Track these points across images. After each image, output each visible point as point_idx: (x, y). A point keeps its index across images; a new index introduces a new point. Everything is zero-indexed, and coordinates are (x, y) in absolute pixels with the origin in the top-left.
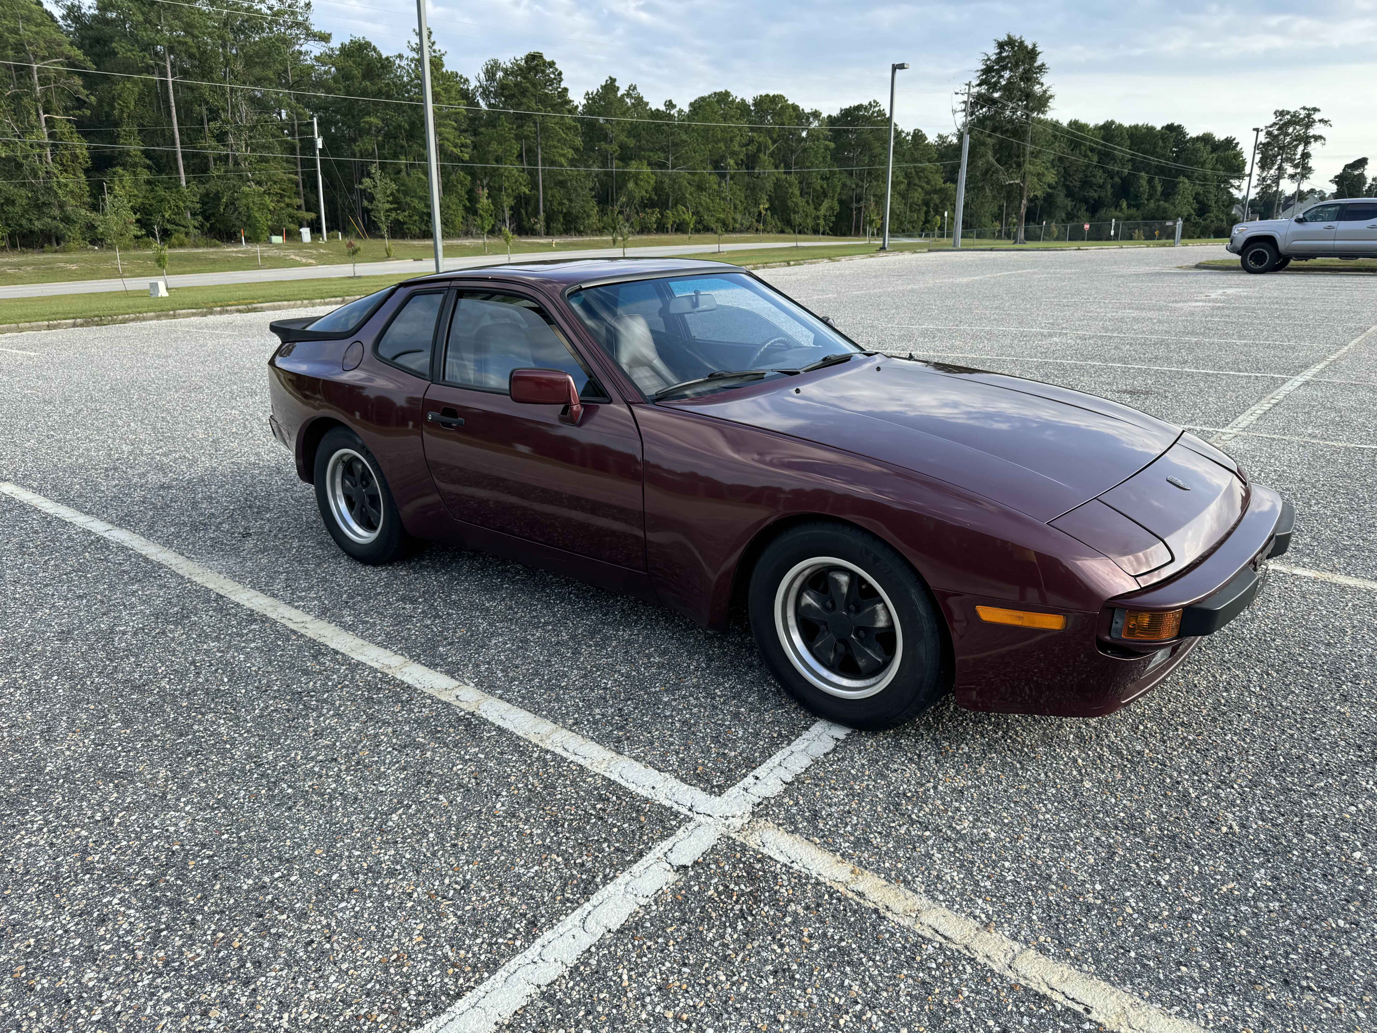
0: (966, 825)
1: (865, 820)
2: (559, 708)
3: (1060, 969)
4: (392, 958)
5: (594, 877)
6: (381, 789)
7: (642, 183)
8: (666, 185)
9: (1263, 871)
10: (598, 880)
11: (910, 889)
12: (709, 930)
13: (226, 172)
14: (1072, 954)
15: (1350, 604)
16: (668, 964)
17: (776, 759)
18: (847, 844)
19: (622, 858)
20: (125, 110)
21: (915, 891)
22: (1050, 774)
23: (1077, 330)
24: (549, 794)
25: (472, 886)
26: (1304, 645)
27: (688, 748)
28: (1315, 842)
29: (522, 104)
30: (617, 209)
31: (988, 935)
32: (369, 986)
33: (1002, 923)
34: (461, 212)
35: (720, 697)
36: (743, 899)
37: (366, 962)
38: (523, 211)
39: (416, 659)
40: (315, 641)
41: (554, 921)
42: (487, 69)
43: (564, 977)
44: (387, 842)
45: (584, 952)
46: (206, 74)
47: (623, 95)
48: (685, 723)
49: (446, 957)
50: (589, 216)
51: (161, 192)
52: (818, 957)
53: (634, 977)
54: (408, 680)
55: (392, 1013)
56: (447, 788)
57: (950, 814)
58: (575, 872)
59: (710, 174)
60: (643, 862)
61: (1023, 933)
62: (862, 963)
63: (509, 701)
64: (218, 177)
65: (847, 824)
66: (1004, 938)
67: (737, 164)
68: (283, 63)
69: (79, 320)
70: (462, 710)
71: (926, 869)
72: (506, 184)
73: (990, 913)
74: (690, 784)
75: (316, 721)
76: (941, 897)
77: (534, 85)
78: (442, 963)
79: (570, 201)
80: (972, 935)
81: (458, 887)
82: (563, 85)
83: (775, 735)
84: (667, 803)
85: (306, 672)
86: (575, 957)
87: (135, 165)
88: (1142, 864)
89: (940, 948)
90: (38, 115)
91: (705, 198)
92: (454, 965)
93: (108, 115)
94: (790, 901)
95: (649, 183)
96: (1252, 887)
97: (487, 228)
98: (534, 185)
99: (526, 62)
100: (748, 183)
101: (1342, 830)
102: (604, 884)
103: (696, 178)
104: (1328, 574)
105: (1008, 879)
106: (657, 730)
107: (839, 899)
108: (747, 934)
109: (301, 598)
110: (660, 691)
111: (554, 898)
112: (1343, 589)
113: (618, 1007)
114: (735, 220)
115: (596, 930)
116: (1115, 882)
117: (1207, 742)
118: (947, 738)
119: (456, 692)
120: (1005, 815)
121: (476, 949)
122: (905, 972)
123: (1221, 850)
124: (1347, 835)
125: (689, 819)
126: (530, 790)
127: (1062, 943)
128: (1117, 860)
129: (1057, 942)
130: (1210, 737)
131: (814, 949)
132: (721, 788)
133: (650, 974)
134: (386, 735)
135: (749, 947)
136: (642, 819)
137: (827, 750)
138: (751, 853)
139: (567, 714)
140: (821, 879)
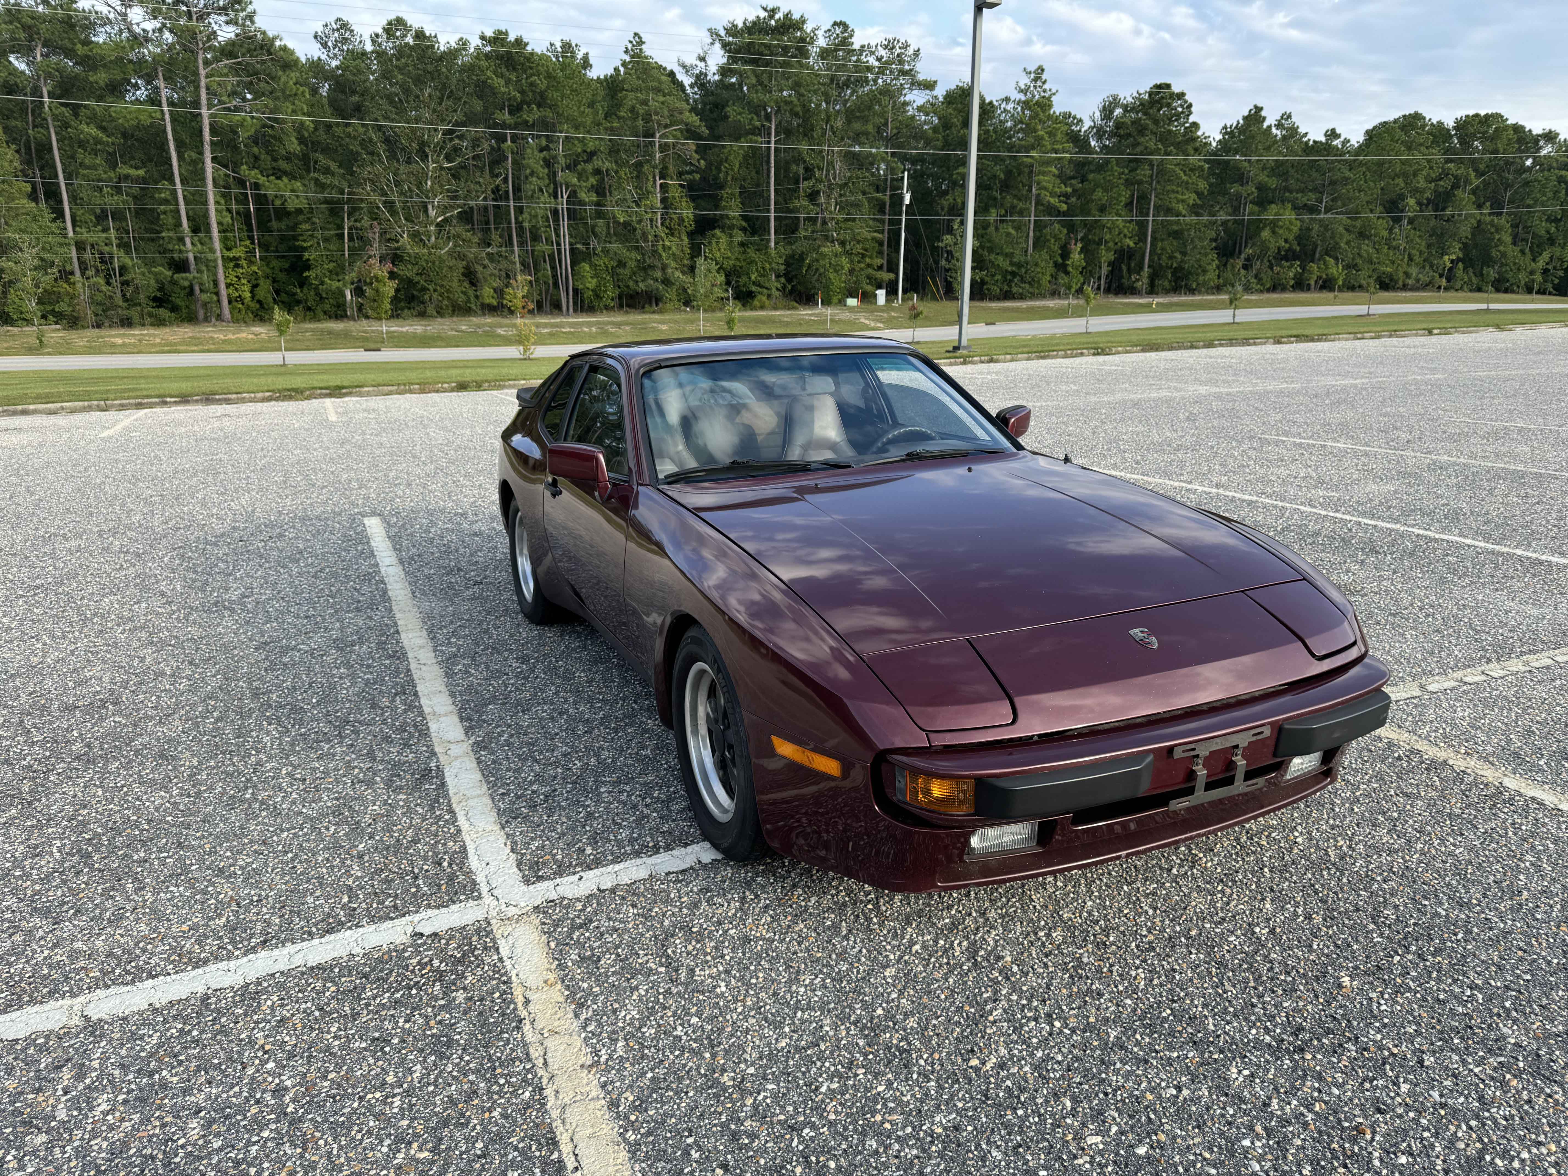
0: (709, 973)
1: (622, 941)
2: (509, 778)
3: (604, 1126)
4: (152, 936)
5: (350, 921)
7: (1281, 232)
8: (1314, 233)
9: (953, 1116)
10: (349, 924)
11: (575, 1013)
12: (372, 990)
13: (813, 232)
14: (634, 1118)
16: (309, 1005)
17: (619, 866)
18: (576, 957)
19: (388, 913)
20: (730, 172)
22: (865, 951)
24: (406, 847)
25: (265, 901)
26: (1424, 896)
27: (561, 837)
28: (1064, 1109)
29: (1139, 144)
30: (1240, 263)
31: (584, 1075)
32: (115, 950)
33: (612, 1069)
34: (1050, 269)
36: (430, 974)
37: (134, 933)
38: (1124, 267)
39: (461, 711)
40: (413, 681)
41: (280, 945)
42: (1104, 107)
43: (233, 988)
44: (256, 852)
45: (268, 975)
46: (807, 132)
47: (1270, 127)
48: (590, 814)
49: (183, 947)
50: (1205, 271)
51: (752, 253)
52: (423, 1039)
53: (276, 1005)
54: (434, 728)
55: (104, 973)
56: (347, 821)
58: (342, 913)
59: (1379, 218)
60: (398, 921)
61: (618, 1084)
62: (449, 1058)
63: (479, 763)
64: (805, 238)
65: (600, 940)
66: (595, 1082)
67: (1419, 204)
68: (883, 114)
70: (437, 762)
71: (615, 1000)
72: (1108, 237)
73: (616, 1057)
74: (520, 869)
75: (331, 747)
76: (591, 1028)
77: (1156, 122)
78: (176, 950)
79: (1184, 254)
80: (572, 1069)
81: (255, 899)
82: (1192, 119)
83: (650, 844)
84: (480, 879)
85: (374, 706)
86: (258, 976)
87: (732, 227)
88: (829, 1065)
89: (528, 1070)
90: (655, 181)
91: (1367, 248)
92: (179, 955)
93: (716, 178)
95: (1290, 230)
96: (914, 1127)
97: (1075, 287)
98: (1141, 237)
99: (1150, 95)
100: (1434, 229)
101: (1117, 1109)
102: (350, 928)
103: (1358, 224)
105: (676, 1033)
106: (559, 815)
107: (504, 1000)
108: (395, 1003)
109: (448, 644)
110: (609, 781)
111: (303, 928)
114: (1407, 275)
115: (298, 961)
116: (774, 1073)
117: (1099, 970)
118: (809, 887)
119: (452, 746)
120: (761, 975)
121: (207, 947)
122: (472, 1077)
123: (937, 1082)
124: (1116, 1115)
125: (480, 897)
126: (398, 841)
127: (640, 1106)
128: (809, 1052)
129: (637, 1103)
130: (1111, 965)
131: (429, 1033)
132: (540, 879)
133: (288, 1008)
134: (361, 769)
135: (383, 1013)
136: (444, 887)
137: (675, 870)
138: (488, 940)
139: (508, 784)
140: (514, 978)
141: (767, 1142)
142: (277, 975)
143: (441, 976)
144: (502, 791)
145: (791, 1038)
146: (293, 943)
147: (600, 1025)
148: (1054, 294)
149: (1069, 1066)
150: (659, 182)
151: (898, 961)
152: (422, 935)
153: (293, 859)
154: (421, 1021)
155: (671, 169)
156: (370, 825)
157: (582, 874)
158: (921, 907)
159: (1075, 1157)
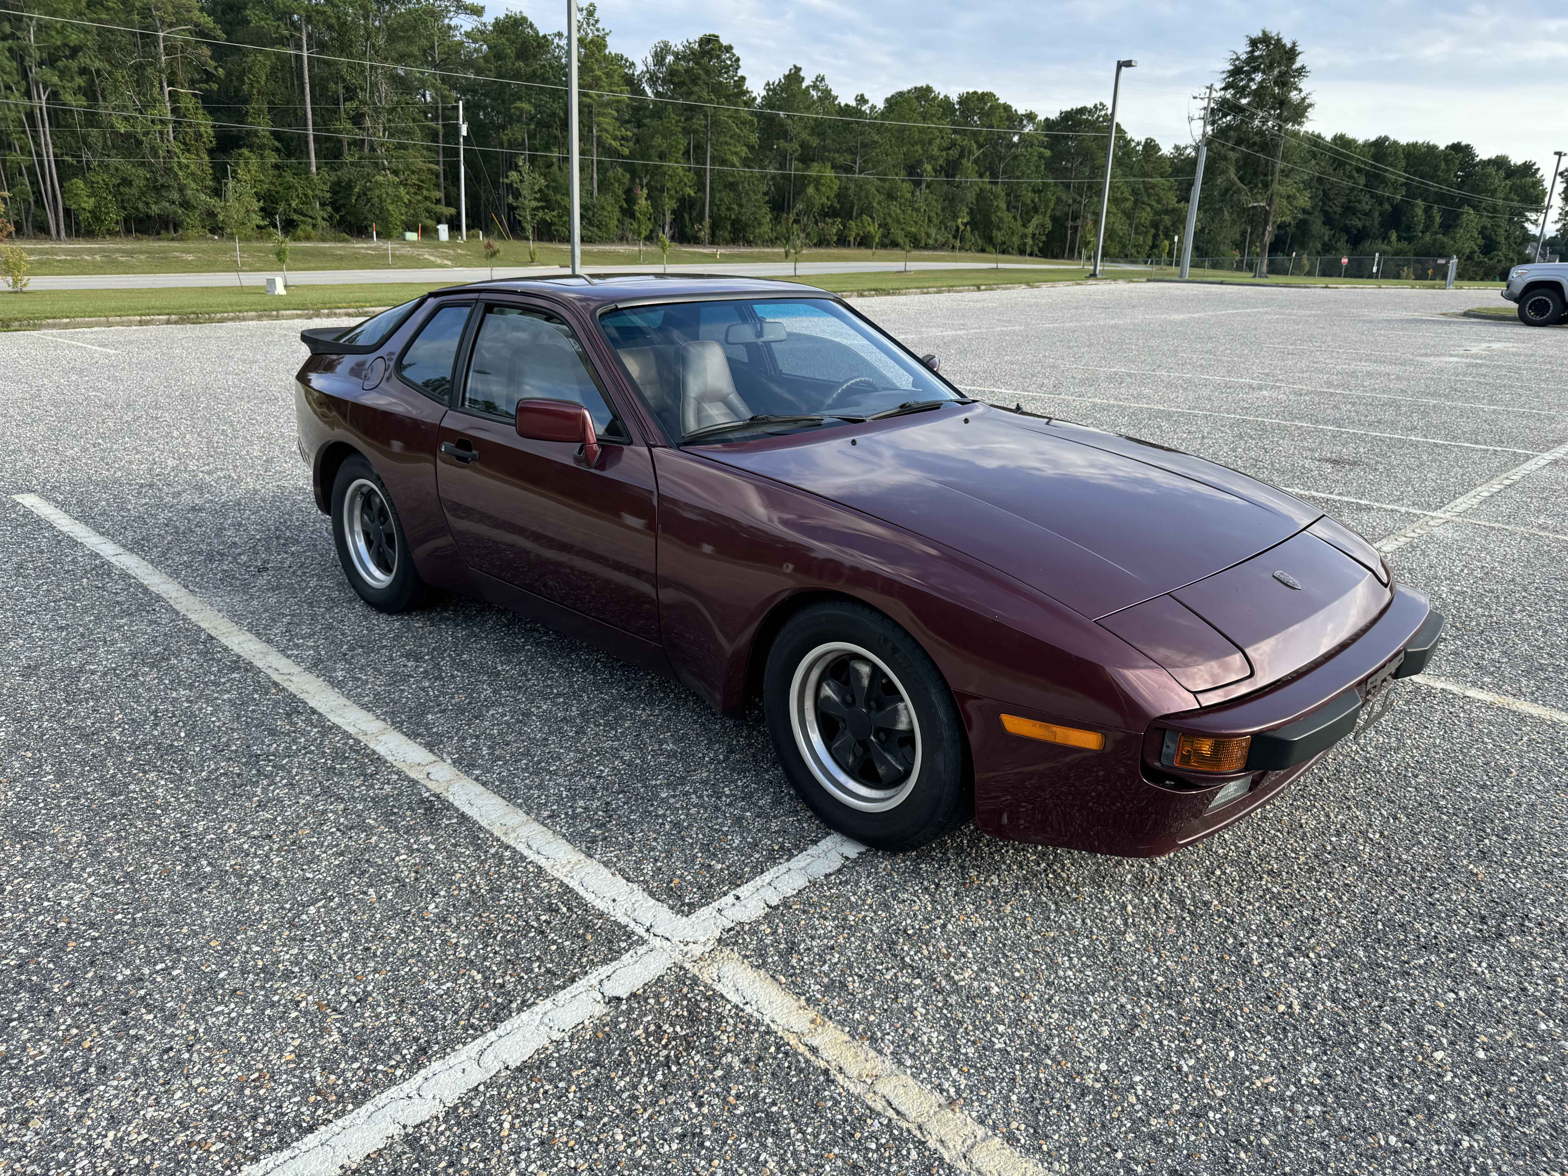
0: (966, 975)
1: (849, 959)
2: (539, 797)
3: (1025, 1165)
4: (252, 1077)
5: (511, 1002)
6: (308, 875)
7: (824, 189)
8: (851, 192)
9: (1314, 1064)
10: (514, 1005)
11: (875, 1049)
12: (621, 1078)
13: (360, 158)
14: (1045, 1148)
15: (1525, 739)
16: (560, 1115)
17: (767, 877)
18: (818, 987)
19: (551, 982)
20: (255, 85)
21: (880, 1052)
22: (1088, 921)
23: (1294, 383)
24: (492, 899)
25: (370, 999)
26: (1452, 784)
27: (669, 854)
28: (1391, 1033)
29: (692, 93)
30: (792, 217)
31: (950, 1115)
32: (215, 1108)
33: (972, 1101)
34: (617, 214)
35: (727, 796)
36: (674, 1043)
37: (222, 1079)
38: (686, 216)
39: (398, 726)
40: (295, 696)
41: (448, 1050)
42: (656, 52)
43: (437, 1118)
44: (294, 939)
45: (470, 1091)
46: (345, 48)
47: (808, 87)
48: (676, 825)
49: (312, 1081)
50: (760, 224)
51: (289, 177)
52: (739, 1122)
53: (517, 1126)
54: (381, 750)
55: (230, 1143)
56: (381, 880)
57: (952, 959)
58: (491, 994)
59: (903, 181)
60: (572, 989)
61: (994, 1116)
62: (789, 1135)
63: (484, 784)
64: (352, 164)
65: (825, 962)
66: (969, 1120)
67: (935, 170)
68: (429, 38)
69: (173, 317)
70: (428, 790)
71: (902, 1025)
72: (669, 184)
73: (962, 1087)
74: (658, 900)
75: (265, 790)
76: (909, 1062)
77: (707, 72)
78: (306, 1088)
79: (741, 206)
80: (932, 1112)
81: (354, 999)
82: (740, 73)
83: (776, 848)
84: (623, 920)
85: (273, 732)
86: (457, 1095)
87: (262, 147)
88: (1166, 1042)
89: (888, 1126)
90: (162, 88)
91: (895, 208)
92: (318, 1092)
93: (237, 90)
94: (728, 1050)
95: (831, 188)
96: (1295, 1084)
97: (644, 233)
98: (700, 186)
99: (700, 45)
100: (946, 194)
101: (1429, 1023)
102: (519, 1010)
103: (887, 185)
104: (1510, 699)
105: (997, 1047)
106: (642, 831)
107: (786, 1054)
108: (664, 1087)
109: (297, 646)
110: (661, 785)
111: (457, 1022)
112: (1522, 719)
113: (485, 1160)
114: (928, 235)
115: (492, 1065)
116: (1126, 1063)
117: (1293, 897)
118: (978, 866)
119: (429, 769)
120: (1018, 966)
121: (349, 1075)
122: (836, 1150)
123: (1269, 1034)
124: (1434, 1028)
125: (642, 941)
126: (473, 892)
127: (1037, 1133)
128: (1137, 1034)
129: (1032, 1131)
130: (1299, 891)
131: (738, 1112)
132: (692, 907)
133: (537, 1124)
134: (335, 812)
135: (662, 1102)
136: (589, 937)
137: (831, 871)
138: (702, 988)
139: (545, 804)
140: (773, 1027)
141: (1188, 1137)
142: (482, 1088)
143: (688, 1043)
144: (546, 814)
145: (1106, 1024)
146: (464, 1044)
147: (912, 1056)
148: (622, 239)
149: (1357, 993)
150: (167, 89)
151: (1126, 924)
152: (619, 999)
153: (356, 938)
154: (716, 1101)
155: (181, 75)
156: (416, 879)
157: (734, 892)
158: (1094, 868)
159: (1439, 1075)
